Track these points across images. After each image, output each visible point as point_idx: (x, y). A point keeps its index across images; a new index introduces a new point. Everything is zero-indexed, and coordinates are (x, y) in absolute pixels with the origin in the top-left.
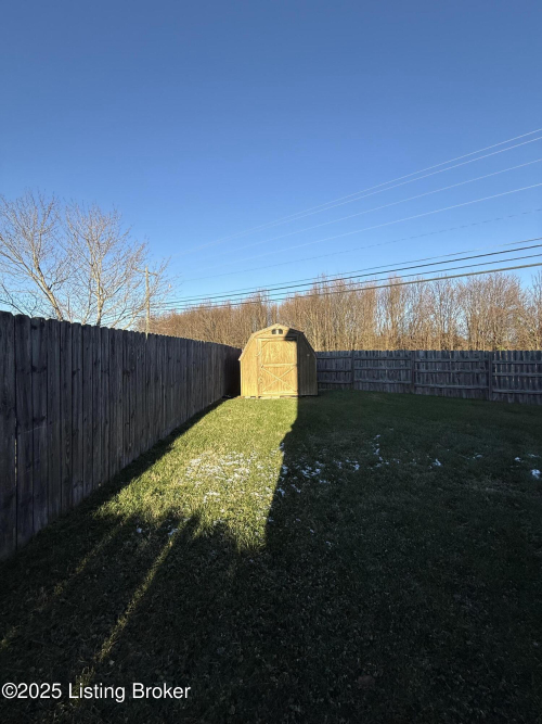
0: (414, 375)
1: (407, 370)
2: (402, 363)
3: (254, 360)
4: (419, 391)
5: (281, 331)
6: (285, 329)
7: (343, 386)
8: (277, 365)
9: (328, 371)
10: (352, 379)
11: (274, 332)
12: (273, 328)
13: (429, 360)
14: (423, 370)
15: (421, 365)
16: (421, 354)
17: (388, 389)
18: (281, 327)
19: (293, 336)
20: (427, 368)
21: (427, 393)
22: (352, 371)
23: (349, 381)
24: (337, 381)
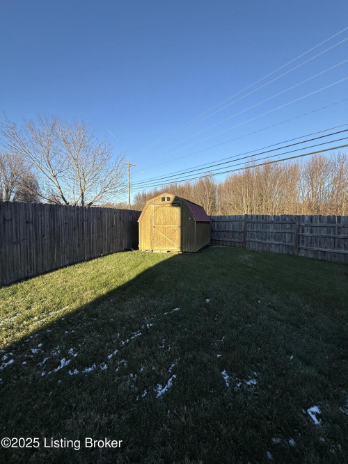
0: (299, 239)
1: (292, 233)
2: (288, 226)
3: (149, 221)
4: (302, 253)
5: (169, 199)
6: (172, 197)
7: (237, 244)
8: (165, 226)
9: (227, 232)
10: (244, 239)
11: (163, 199)
12: (162, 196)
13: (314, 224)
14: (307, 233)
15: (306, 229)
16: (307, 219)
17: (274, 250)
18: (169, 196)
19: (177, 202)
20: (311, 232)
21: (311, 256)
22: (245, 233)
23: (242, 241)
24: (233, 240)
